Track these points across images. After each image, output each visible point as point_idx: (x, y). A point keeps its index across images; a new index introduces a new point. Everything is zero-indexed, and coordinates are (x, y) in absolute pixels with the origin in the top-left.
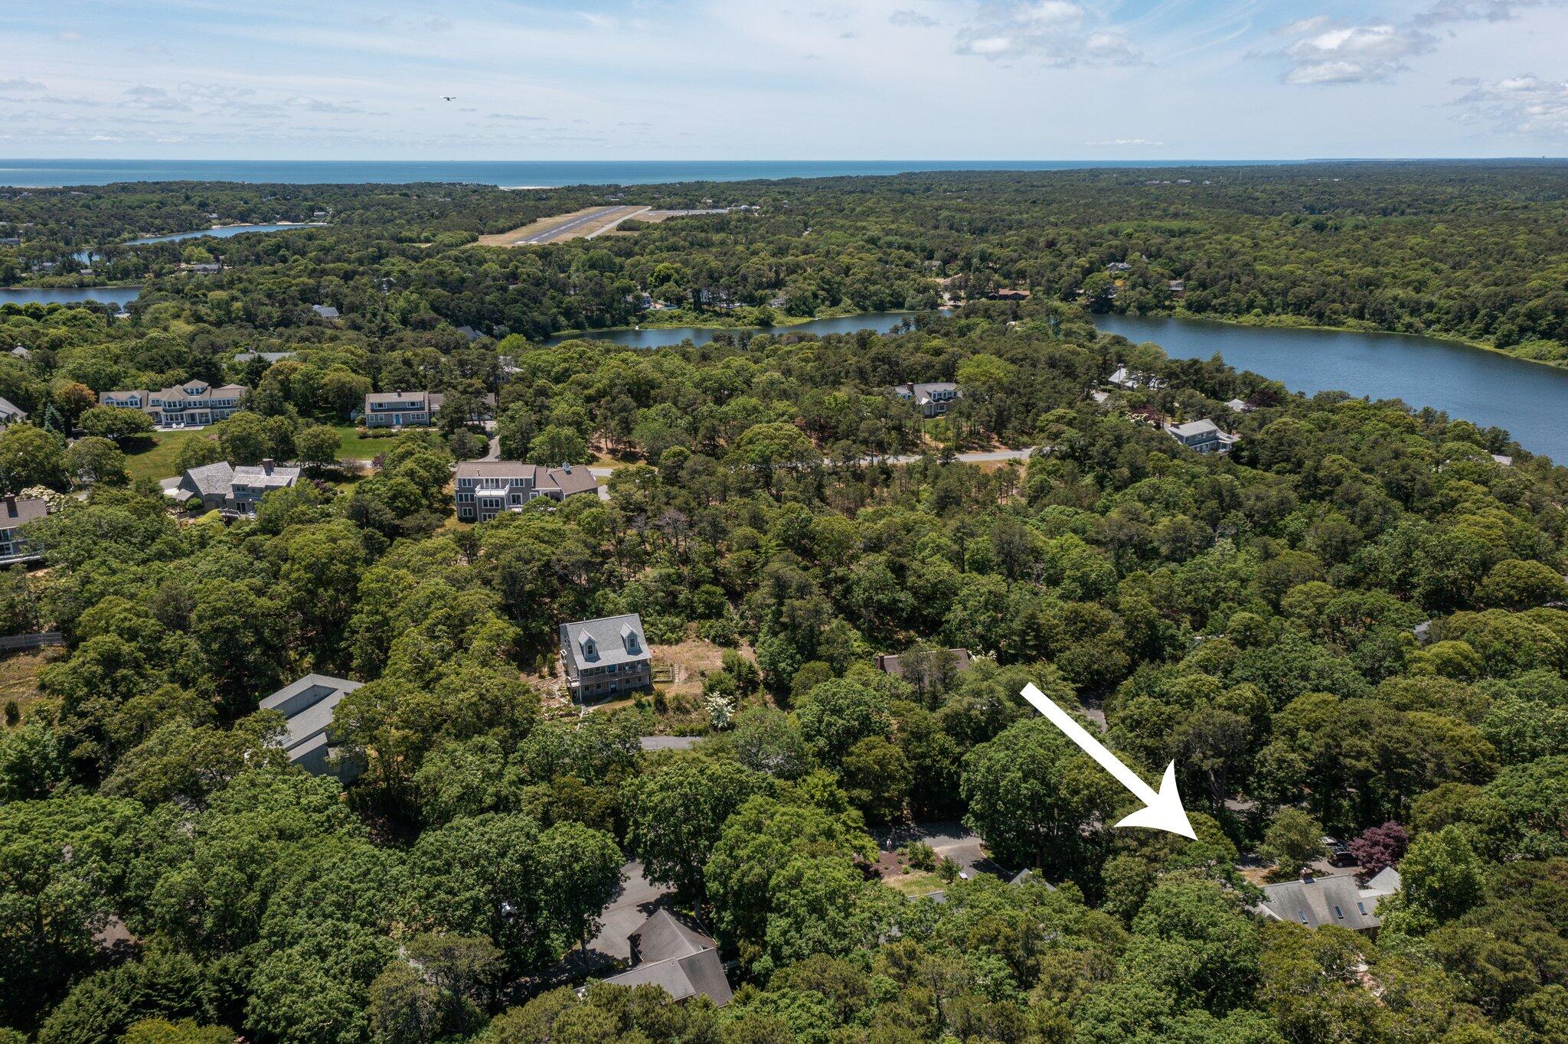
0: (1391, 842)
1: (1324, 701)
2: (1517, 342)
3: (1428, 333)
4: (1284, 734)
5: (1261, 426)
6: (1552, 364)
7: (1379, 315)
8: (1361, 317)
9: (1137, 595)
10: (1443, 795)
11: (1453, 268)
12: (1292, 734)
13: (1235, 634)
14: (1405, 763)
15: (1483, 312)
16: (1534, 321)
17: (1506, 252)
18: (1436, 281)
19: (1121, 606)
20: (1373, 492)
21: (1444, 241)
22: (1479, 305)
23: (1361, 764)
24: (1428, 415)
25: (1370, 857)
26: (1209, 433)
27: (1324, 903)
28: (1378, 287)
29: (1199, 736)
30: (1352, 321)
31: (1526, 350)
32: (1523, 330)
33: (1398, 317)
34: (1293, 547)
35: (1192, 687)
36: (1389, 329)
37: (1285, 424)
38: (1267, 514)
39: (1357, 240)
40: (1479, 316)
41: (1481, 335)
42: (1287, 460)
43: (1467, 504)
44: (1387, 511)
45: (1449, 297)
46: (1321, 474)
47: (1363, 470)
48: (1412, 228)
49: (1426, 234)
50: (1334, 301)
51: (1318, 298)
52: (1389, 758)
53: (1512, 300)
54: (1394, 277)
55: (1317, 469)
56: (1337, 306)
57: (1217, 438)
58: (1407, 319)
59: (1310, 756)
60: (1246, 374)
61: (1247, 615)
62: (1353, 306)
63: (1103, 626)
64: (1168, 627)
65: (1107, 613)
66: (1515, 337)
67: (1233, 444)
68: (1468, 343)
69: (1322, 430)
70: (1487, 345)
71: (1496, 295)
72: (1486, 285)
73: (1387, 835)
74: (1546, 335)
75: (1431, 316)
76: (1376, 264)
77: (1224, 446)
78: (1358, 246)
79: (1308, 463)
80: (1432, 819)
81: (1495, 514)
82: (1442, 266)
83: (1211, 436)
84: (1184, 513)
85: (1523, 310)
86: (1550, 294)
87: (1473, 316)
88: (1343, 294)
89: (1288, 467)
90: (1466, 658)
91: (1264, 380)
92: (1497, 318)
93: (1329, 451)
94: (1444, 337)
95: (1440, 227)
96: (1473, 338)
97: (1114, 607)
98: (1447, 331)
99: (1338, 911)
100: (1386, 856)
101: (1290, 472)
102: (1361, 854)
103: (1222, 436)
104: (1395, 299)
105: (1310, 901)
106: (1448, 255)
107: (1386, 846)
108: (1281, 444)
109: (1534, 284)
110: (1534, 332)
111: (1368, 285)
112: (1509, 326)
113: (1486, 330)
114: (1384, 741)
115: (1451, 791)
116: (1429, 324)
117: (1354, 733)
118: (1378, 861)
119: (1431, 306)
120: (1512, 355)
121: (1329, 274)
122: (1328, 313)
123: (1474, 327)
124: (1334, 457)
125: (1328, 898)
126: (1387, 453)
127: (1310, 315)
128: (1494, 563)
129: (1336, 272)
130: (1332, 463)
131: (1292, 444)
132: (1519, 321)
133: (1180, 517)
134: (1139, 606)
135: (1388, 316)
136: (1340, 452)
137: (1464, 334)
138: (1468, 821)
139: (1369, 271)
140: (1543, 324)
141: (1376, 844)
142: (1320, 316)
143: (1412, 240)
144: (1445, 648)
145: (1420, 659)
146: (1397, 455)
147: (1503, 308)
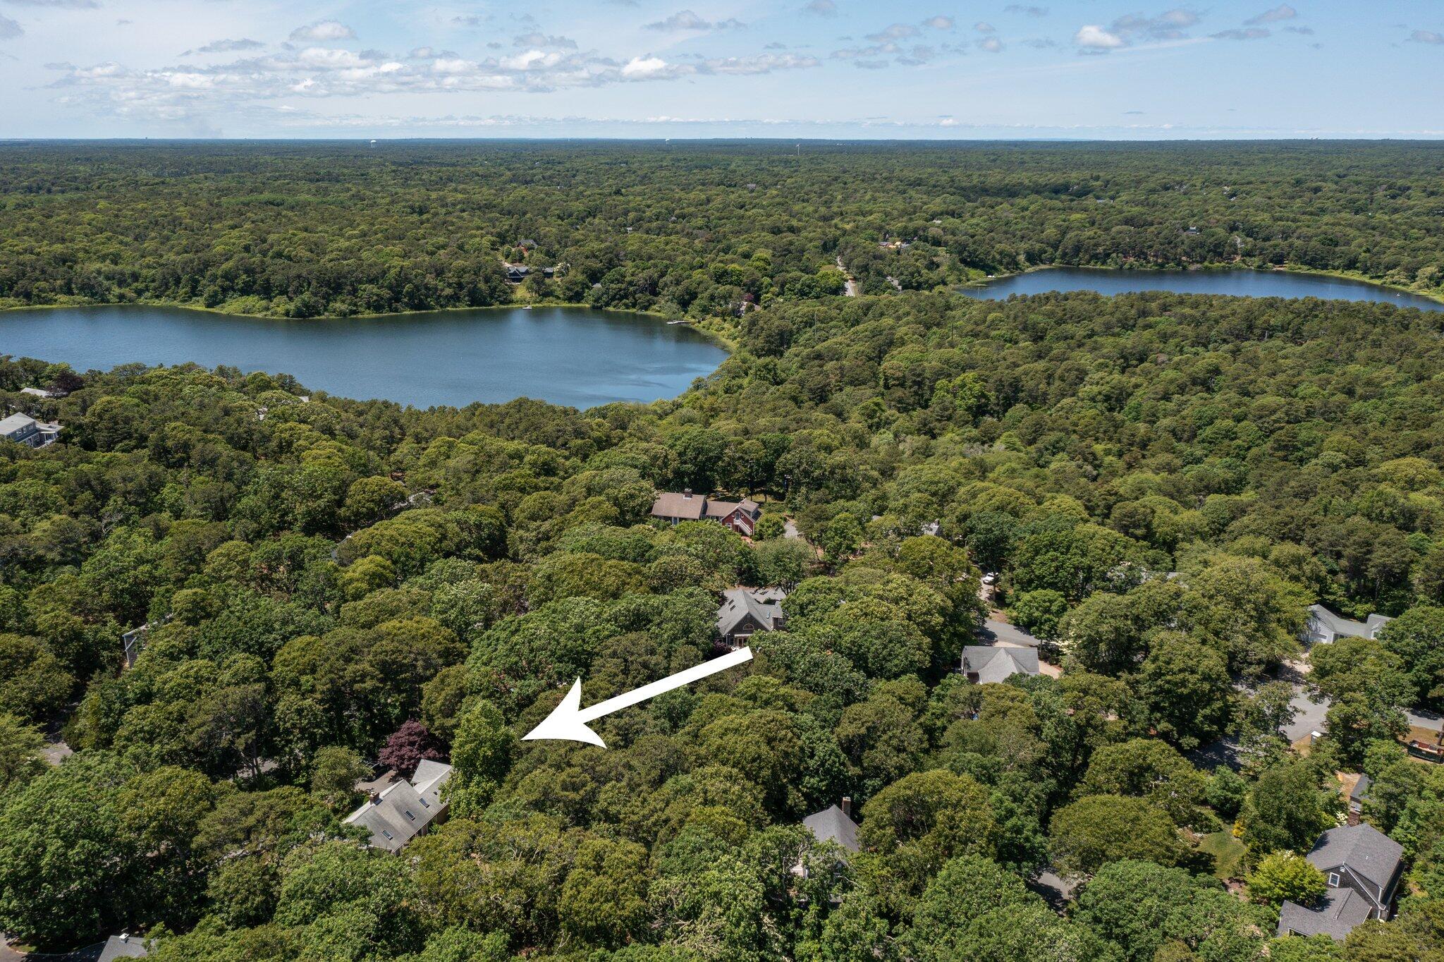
0: (415, 738)
1: (309, 644)
2: (223, 302)
3: (141, 301)
4: (289, 686)
5: (84, 410)
6: (259, 316)
7: (88, 288)
8: (70, 292)
9: (53, 610)
10: (442, 681)
11: (136, 239)
12: (296, 683)
13: (185, 614)
14: (403, 668)
15: (185, 278)
16: (232, 281)
17: (176, 222)
18: (127, 253)
19: (40, 628)
20: (223, 450)
21: (117, 216)
22: (179, 272)
23: (368, 684)
24: (222, 371)
25: (401, 758)
26: (27, 427)
27: (396, 813)
28: (76, 262)
29: (219, 720)
30: (62, 298)
31: (233, 306)
32: (225, 290)
33: (108, 290)
34: (178, 517)
35: (187, 677)
36: (103, 301)
37: (109, 402)
38: (142, 492)
39: (31, 219)
40: (183, 281)
41: (190, 298)
42: (129, 436)
43: (301, 442)
44: (242, 463)
45: (149, 267)
46: (170, 443)
47: (205, 431)
48: (78, 205)
49: (93, 208)
50: (37, 280)
51: (19, 278)
52: (390, 671)
53: (207, 265)
54: (87, 252)
55: (163, 439)
56: (42, 284)
57: (38, 430)
58: (117, 290)
59: (318, 696)
60: (24, 362)
61: (190, 591)
62: (59, 282)
63: (30, 657)
64: (96, 632)
65: (28, 641)
66: (220, 297)
67: (58, 433)
68: (181, 306)
69: (146, 401)
70: (199, 306)
71: (192, 261)
72: (178, 254)
73: (410, 734)
74: (246, 291)
75: (140, 286)
76: (63, 240)
77: (49, 436)
78: (33, 225)
79: (153, 436)
80: (443, 705)
81: (327, 446)
82: (126, 239)
83: (30, 431)
84: (58, 511)
85: (220, 273)
86: (236, 257)
87: (178, 281)
88: (43, 272)
89: (133, 443)
90: (383, 567)
91: (47, 365)
92: (197, 281)
93: (165, 421)
94: (157, 303)
95: (102, 204)
96: (184, 301)
97: (33, 631)
98: (157, 297)
99: (409, 815)
100: (415, 752)
101: (136, 447)
102: (393, 760)
103: (41, 425)
104: (99, 272)
105: (386, 817)
106: (127, 229)
107: (412, 744)
108: (116, 423)
109: (219, 249)
110: (234, 291)
111: (64, 262)
112: (212, 288)
113: (194, 293)
114: (382, 657)
115: (447, 676)
116: (139, 293)
117: (348, 660)
118: (410, 758)
119: (135, 277)
120: (224, 312)
121: (19, 253)
122: (35, 292)
123: (182, 291)
124: (173, 425)
125: (398, 809)
126: (218, 412)
127: (17, 295)
128: (348, 485)
129: (25, 251)
130: (176, 431)
131: (127, 421)
132: (219, 281)
133: (56, 517)
134: (60, 620)
135: (98, 289)
136: (176, 418)
137: (175, 298)
138: (471, 693)
139: (58, 248)
140: (239, 283)
141: (402, 746)
142: (28, 296)
143: (88, 216)
144: (364, 565)
145: (351, 581)
146: (227, 412)
147: (201, 272)
